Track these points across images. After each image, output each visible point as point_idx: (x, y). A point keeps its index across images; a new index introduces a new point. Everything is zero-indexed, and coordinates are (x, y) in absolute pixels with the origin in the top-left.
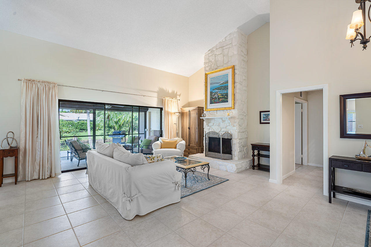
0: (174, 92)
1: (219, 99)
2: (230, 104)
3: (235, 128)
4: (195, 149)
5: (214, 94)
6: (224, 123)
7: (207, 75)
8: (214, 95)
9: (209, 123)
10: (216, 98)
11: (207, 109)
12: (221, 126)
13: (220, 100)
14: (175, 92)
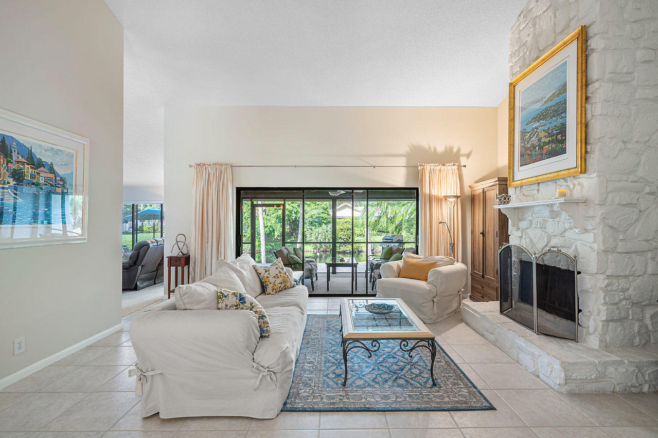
0: (451, 149)
1: (541, 148)
2: (570, 159)
3: (590, 237)
4: (493, 288)
5: (528, 134)
6: (557, 219)
7: (514, 86)
8: (530, 138)
9: (520, 220)
10: (535, 148)
11: (513, 181)
12: (550, 229)
13: (545, 151)
14: (455, 150)
